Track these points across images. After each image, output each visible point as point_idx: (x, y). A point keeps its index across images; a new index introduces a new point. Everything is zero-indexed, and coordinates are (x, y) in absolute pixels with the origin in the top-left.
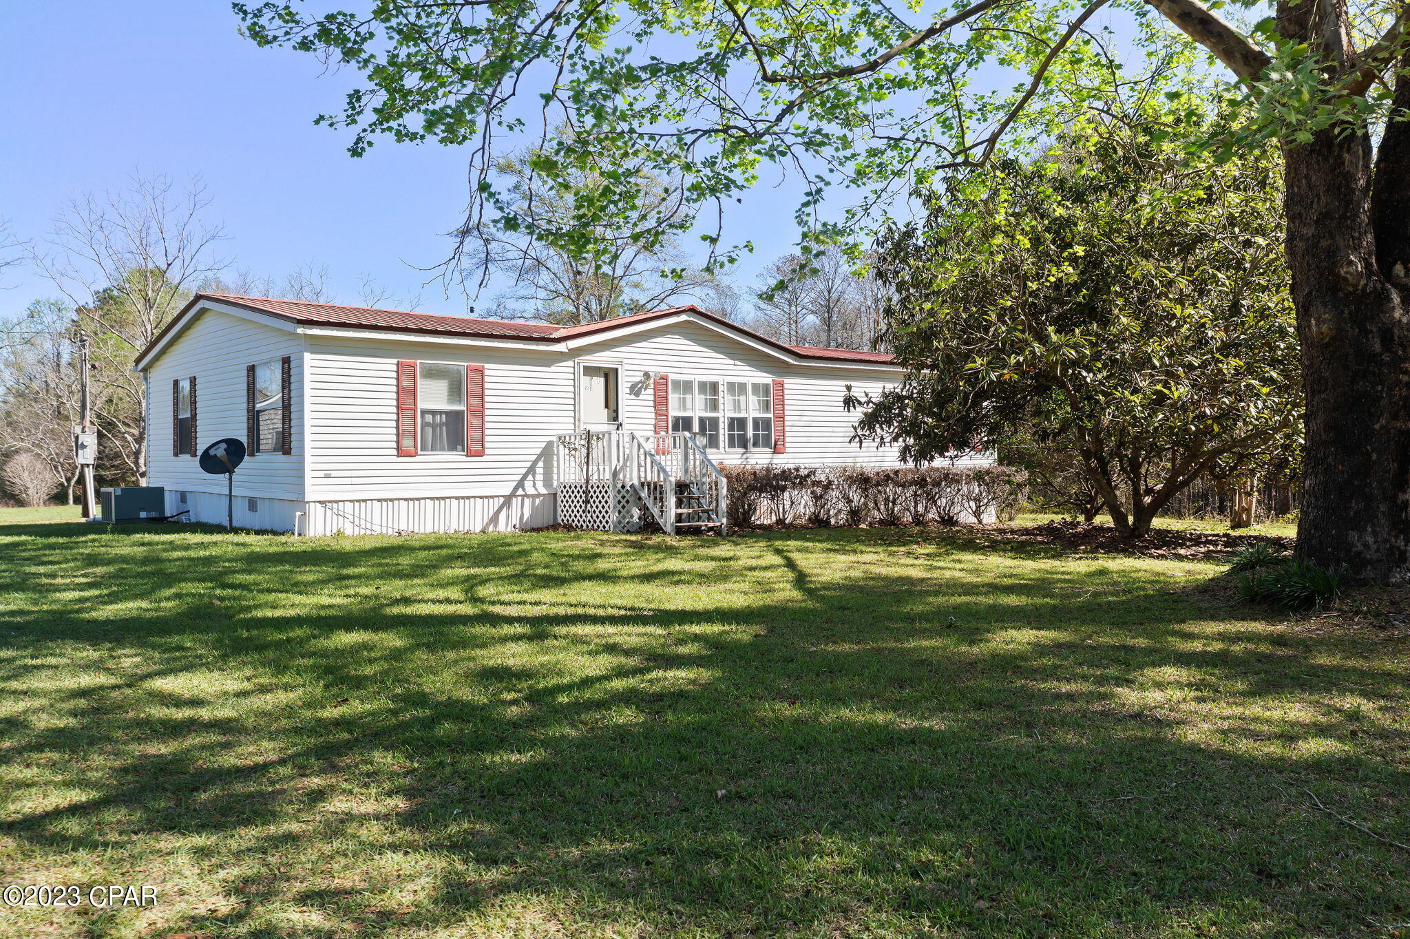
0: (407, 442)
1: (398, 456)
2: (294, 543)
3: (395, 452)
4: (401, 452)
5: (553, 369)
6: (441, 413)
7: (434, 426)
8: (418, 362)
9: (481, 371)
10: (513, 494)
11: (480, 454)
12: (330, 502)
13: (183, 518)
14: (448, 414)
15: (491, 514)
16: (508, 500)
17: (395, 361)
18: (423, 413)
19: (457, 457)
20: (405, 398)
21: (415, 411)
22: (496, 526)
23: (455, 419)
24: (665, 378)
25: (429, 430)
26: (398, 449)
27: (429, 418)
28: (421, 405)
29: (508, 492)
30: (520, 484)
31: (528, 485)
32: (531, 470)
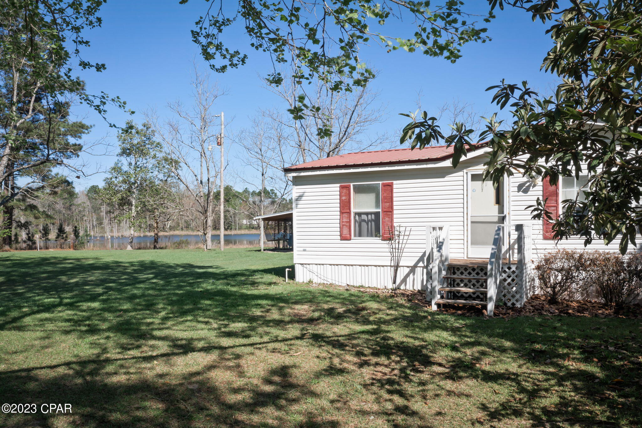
0: (346, 232)
1: (341, 240)
3: (339, 238)
5: (446, 178)
6: (371, 213)
8: (352, 184)
9: (391, 185)
11: (391, 238)
12: (306, 264)
15: (402, 277)
17: (338, 185)
18: (356, 214)
19: (376, 240)
20: (345, 206)
21: (349, 213)
22: (406, 285)
23: (374, 217)
26: (341, 235)
28: (353, 210)
29: (412, 264)
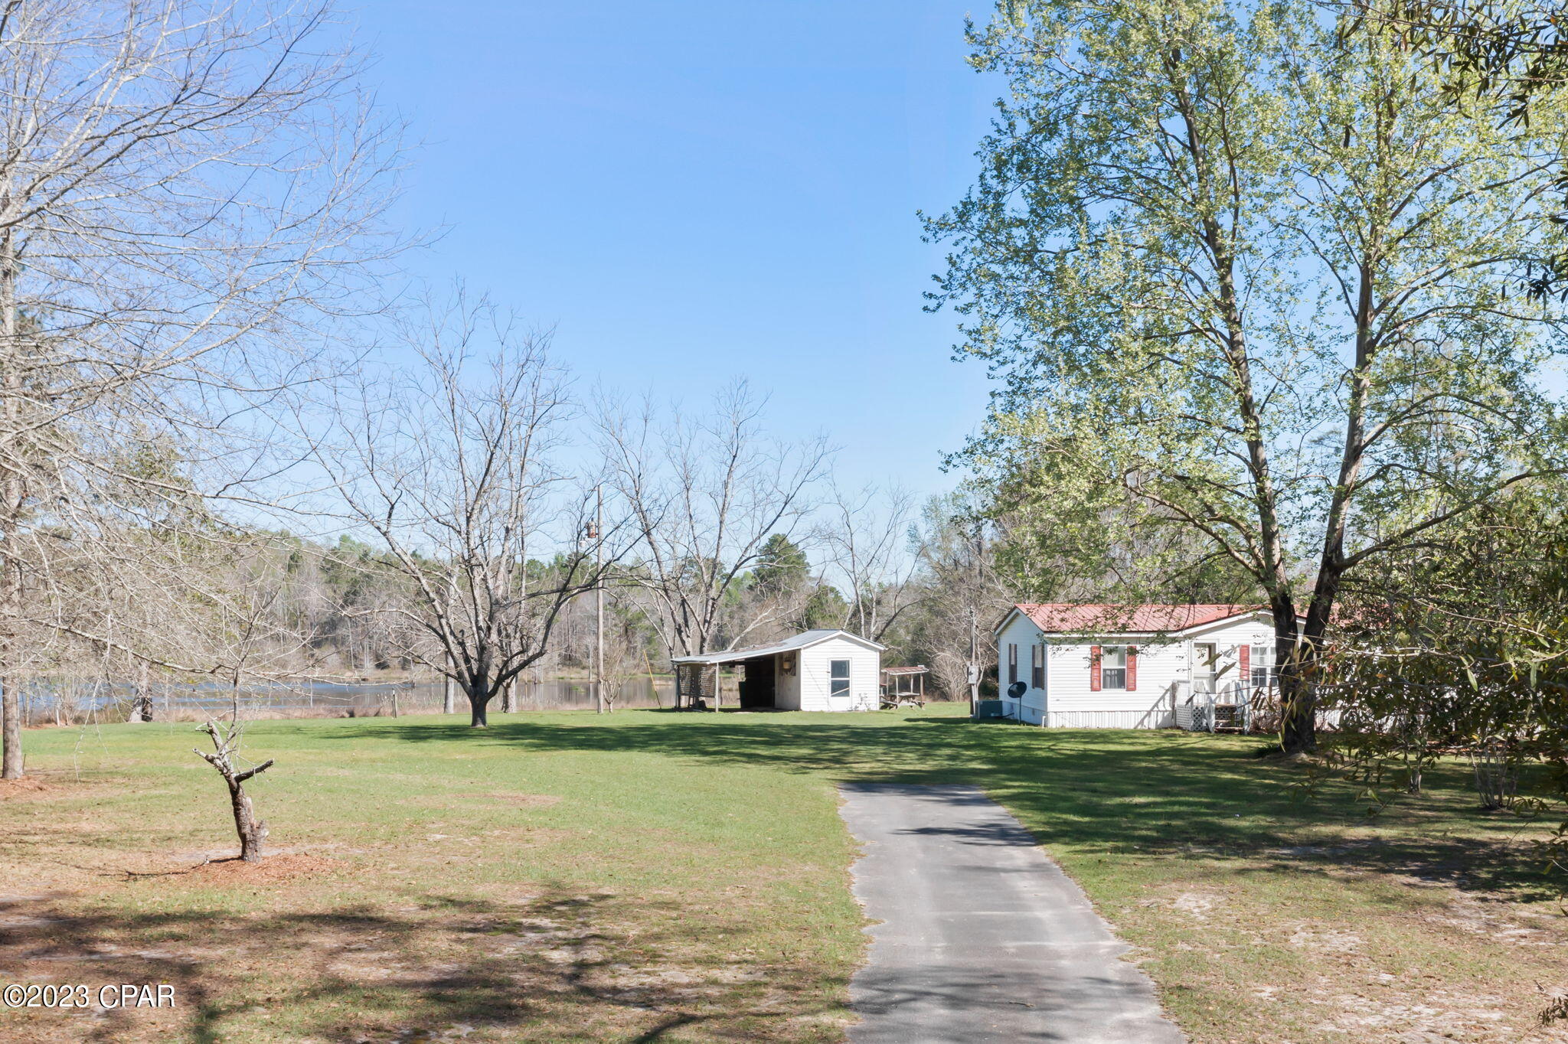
0: (1096, 684)
1: (1092, 691)
2: (1042, 729)
3: (1090, 689)
4: (1093, 689)
5: (1177, 646)
6: (1113, 670)
7: (1111, 676)
9: (1135, 649)
10: (1152, 710)
11: (1134, 689)
12: (1059, 712)
13: (1011, 717)
14: (1118, 670)
15: (1140, 720)
16: (1149, 713)
17: (1090, 647)
18: (1105, 670)
19: (1121, 692)
20: (1095, 664)
21: (1100, 669)
22: (1142, 726)
23: (1121, 673)
24: (1248, 647)
25: (1108, 679)
26: (1091, 687)
27: (1108, 672)
28: (1103, 667)
29: (1149, 709)
30: (1156, 705)
31: (1161, 705)
32: (1163, 698)
